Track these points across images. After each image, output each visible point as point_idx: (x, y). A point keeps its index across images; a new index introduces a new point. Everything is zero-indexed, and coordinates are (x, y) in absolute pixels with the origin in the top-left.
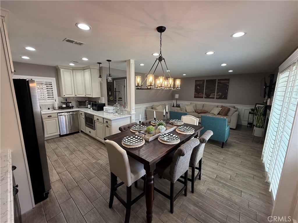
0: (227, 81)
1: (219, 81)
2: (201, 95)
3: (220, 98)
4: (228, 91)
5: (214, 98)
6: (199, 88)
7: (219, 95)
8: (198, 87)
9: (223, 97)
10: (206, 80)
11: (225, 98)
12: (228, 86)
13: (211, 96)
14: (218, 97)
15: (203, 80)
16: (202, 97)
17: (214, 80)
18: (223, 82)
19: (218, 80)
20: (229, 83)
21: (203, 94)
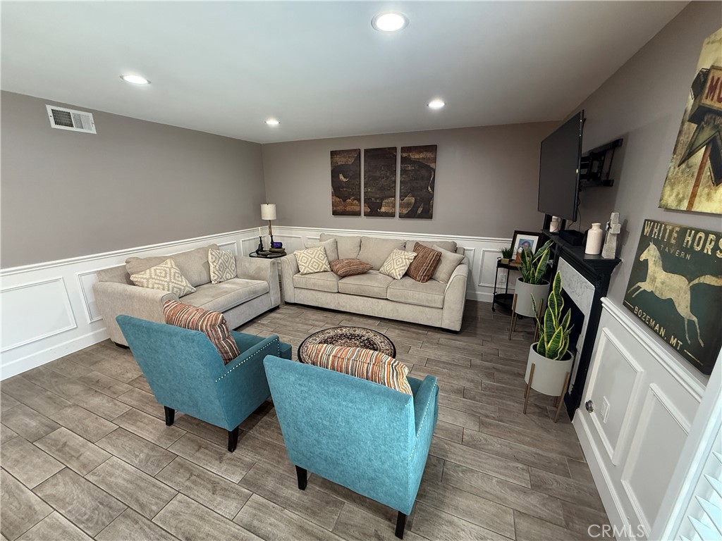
0: (429, 155)
1: (405, 155)
2: (352, 205)
3: (411, 214)
4: (433, 191)
5: (392, 215)
6: (345, 180)
7: (408, 205)
8: (341, 177)
9: (420, 211)
10: (366, 151)
11: (427, 214)
12: (434, 171)
13: (383, 209)
14: (405, 211)
15: (355, 150)
16: (358, 214)
17: (389, 148)
18: (417, 156)
19: (403, 149)
20: (434, 160)
21: (359, 200)
